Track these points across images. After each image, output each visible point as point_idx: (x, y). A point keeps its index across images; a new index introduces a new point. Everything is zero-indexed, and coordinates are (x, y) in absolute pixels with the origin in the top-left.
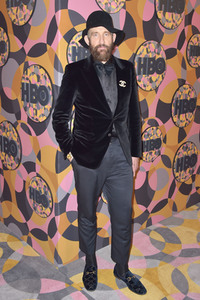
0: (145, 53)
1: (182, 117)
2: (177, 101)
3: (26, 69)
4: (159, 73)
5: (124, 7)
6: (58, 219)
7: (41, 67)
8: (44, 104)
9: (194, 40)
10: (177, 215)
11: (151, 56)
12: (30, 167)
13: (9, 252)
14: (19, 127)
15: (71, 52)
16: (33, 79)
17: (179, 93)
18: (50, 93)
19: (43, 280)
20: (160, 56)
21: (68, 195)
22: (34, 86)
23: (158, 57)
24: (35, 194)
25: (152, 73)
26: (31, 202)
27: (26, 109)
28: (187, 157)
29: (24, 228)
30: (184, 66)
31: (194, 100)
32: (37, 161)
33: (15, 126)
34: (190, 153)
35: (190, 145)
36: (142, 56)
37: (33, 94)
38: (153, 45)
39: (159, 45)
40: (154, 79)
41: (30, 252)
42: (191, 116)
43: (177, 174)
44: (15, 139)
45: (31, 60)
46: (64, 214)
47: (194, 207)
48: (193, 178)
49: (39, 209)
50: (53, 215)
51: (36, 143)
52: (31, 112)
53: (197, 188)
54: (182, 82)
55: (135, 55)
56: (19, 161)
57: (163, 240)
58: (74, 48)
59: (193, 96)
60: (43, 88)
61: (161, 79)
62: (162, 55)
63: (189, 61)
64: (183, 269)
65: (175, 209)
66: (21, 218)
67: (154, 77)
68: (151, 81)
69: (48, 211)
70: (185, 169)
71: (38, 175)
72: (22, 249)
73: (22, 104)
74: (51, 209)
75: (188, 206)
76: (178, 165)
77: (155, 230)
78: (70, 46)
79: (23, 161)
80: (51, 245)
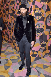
5: (47, 4)
15: (35, 14)
46: (32, 51)
55: (49, 15)
58: (36, 13)
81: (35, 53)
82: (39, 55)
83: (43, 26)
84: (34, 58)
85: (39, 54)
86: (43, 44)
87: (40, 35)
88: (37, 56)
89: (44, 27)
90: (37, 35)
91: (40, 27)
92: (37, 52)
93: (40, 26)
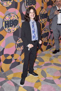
81: (9, 58)
82: (16, 60)
83: (16, 16)
84: (9, 65)
85: (15, 57)
86: (19, 43)
87: (13, 31)
88: (13, 61)
89: (18, 18)
90: (9, 30)
91: (12, 18)
92: (12, 56)
93: (12, 16)
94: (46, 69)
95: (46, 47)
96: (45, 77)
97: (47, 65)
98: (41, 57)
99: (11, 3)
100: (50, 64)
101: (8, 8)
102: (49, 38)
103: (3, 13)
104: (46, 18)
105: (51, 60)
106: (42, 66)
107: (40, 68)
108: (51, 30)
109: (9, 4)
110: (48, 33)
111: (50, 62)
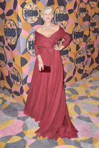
0: (59, 11)
1: (77, 40)
2: (75, 33)
3: (5, 22)
4: (66, 20)
6: (24, 86)
7: (12, 20)
8: (14, 36)
9: (81, 5)
10: (77, 83)
11: (61, 13)
12: (11, 65)
13: (4, 101)
14: (5, 48)
16: (9, 26)
17: (75, 29)
18: (16, 31)
19: (19, 112)
20: (66, 13)
21: (27, 76)
22: (9, 29)
23: (65, 13)
24: (13, 76)
25: (62, 20)
26: (12, 80)
27: (7, 39)
28: (80, 57)
29: (10, 91)
30: (77, 17)
31: (82, 32)
32: (13, 62)
33: (3, 47)
34: (82, 56)
35: (82, 52)
36: (58, 13)
37: (9, 32)
38: (62, 8)
39: (65, 8)
40: (63, 23)
41: (13, 101)
42: (81, 39)
43: (76, 65)
44: (3, 53)
45: (7, 17)
47: (85, 79)
48: (84, 66)
49: (15, 82)
50: (21, 85)
51: (12, 54)
52: (9, 41)
53: (86, 71)
54: (77, 24)
56: (6, 63)
57: (70, 93)
59: (82, 30)
60: (13, 29)
61: (67, 23)
62: (67, 12)
63: (79, 15)
64: (79, 105)
65: (76, 80)
66: (9, 87)
67: (64, 22)
68: (62, 24)
69: (19, 83)
70: (80, 63)
71: (14, 68)
72: (10, 100)
73: (5, 37)
74: (21, 82)
75: (82, 78)
76: (77, 61)
77: (67, 89)
78: (24, 10)
79: (8, 62)
80: (22, 97)
94: (80, 104)
95: (81, 75)
96: (80, 114)
97: (82, 98)
98: (74, 88)
99: (37, 19)
100: (86, 97)
101: (33, 25)
102: (86, 64)
103: (27, 30)
104: (82, 37)
105: (87, 92)
106: (75, 100)
107: (72, 102)
108: (87, 52)
109: (34, 20)
110: (84, 57)
111: (85, 95)
